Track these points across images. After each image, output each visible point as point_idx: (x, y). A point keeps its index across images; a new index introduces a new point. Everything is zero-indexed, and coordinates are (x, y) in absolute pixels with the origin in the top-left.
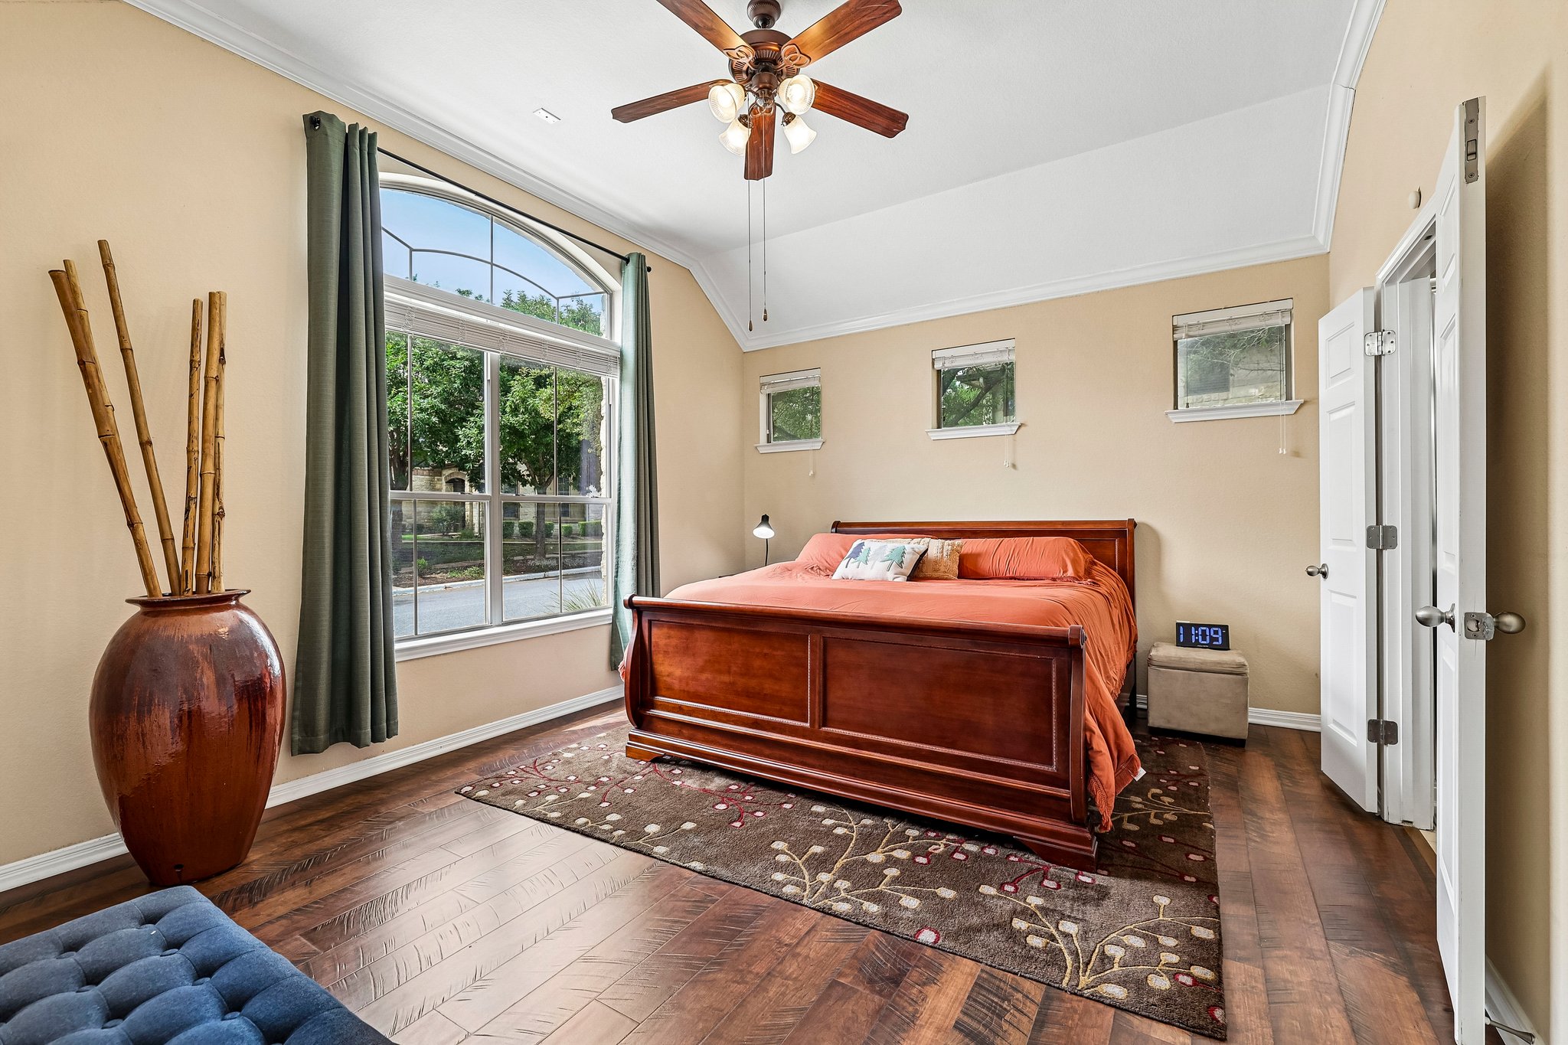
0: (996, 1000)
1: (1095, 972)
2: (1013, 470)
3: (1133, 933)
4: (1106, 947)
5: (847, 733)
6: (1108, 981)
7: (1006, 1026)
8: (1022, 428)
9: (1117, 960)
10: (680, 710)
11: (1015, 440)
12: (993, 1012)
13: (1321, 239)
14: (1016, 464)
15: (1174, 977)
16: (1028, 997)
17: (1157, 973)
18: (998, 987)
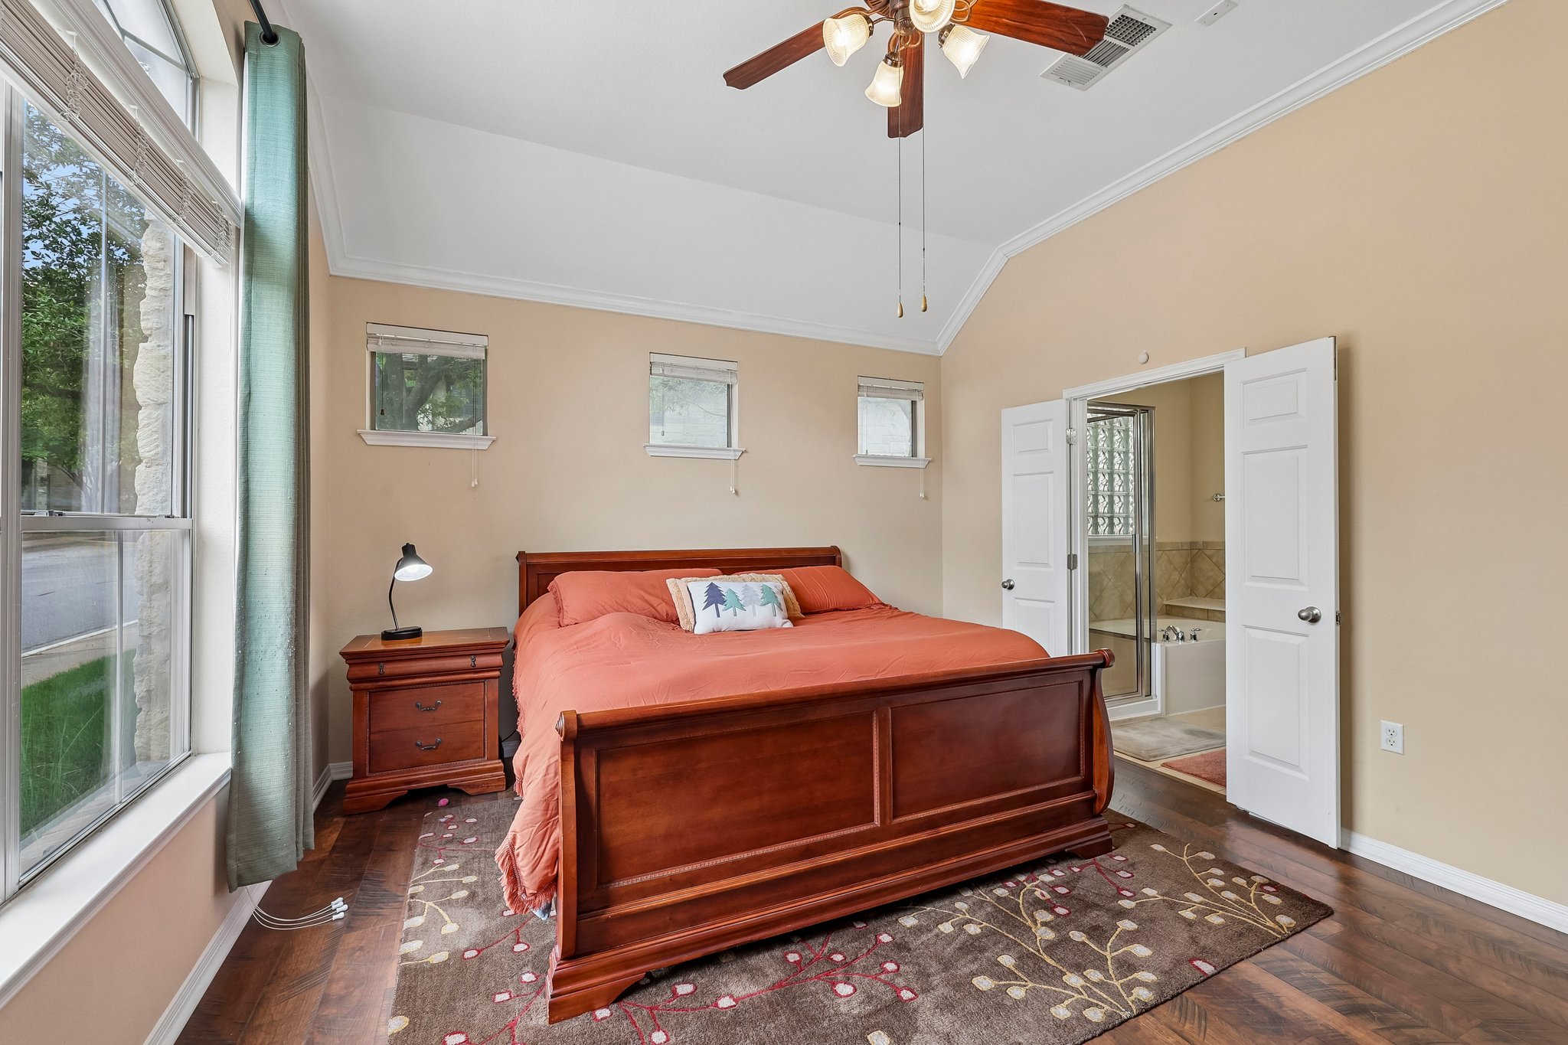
2: (735, 496)
5: (921, 815)
8: (744, 454)
10: (675, 884)
11: (737, 466)
13: (939, 346)
14: (738, 490)
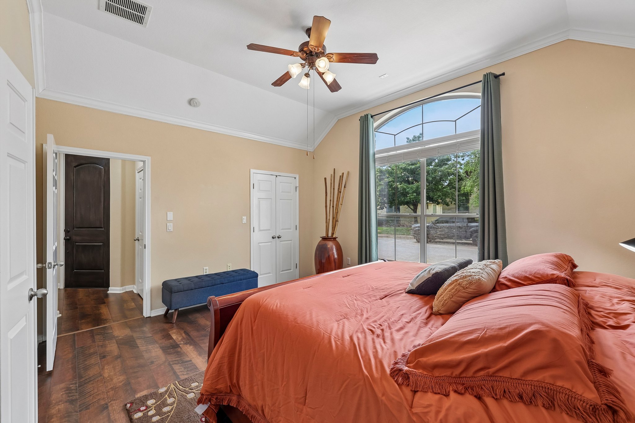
0: (189, 369)
1: (172, 390)
3: (170, 412)
4: (174, 399)
6: (166, 391)
7: (181, 367)
9: (168, 398)
12: (187, 367)
15: (147, 407)
16: (183, 375)
17: (153, 404)
18: (192, 371)
